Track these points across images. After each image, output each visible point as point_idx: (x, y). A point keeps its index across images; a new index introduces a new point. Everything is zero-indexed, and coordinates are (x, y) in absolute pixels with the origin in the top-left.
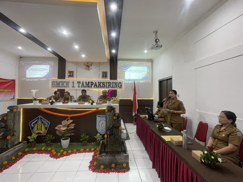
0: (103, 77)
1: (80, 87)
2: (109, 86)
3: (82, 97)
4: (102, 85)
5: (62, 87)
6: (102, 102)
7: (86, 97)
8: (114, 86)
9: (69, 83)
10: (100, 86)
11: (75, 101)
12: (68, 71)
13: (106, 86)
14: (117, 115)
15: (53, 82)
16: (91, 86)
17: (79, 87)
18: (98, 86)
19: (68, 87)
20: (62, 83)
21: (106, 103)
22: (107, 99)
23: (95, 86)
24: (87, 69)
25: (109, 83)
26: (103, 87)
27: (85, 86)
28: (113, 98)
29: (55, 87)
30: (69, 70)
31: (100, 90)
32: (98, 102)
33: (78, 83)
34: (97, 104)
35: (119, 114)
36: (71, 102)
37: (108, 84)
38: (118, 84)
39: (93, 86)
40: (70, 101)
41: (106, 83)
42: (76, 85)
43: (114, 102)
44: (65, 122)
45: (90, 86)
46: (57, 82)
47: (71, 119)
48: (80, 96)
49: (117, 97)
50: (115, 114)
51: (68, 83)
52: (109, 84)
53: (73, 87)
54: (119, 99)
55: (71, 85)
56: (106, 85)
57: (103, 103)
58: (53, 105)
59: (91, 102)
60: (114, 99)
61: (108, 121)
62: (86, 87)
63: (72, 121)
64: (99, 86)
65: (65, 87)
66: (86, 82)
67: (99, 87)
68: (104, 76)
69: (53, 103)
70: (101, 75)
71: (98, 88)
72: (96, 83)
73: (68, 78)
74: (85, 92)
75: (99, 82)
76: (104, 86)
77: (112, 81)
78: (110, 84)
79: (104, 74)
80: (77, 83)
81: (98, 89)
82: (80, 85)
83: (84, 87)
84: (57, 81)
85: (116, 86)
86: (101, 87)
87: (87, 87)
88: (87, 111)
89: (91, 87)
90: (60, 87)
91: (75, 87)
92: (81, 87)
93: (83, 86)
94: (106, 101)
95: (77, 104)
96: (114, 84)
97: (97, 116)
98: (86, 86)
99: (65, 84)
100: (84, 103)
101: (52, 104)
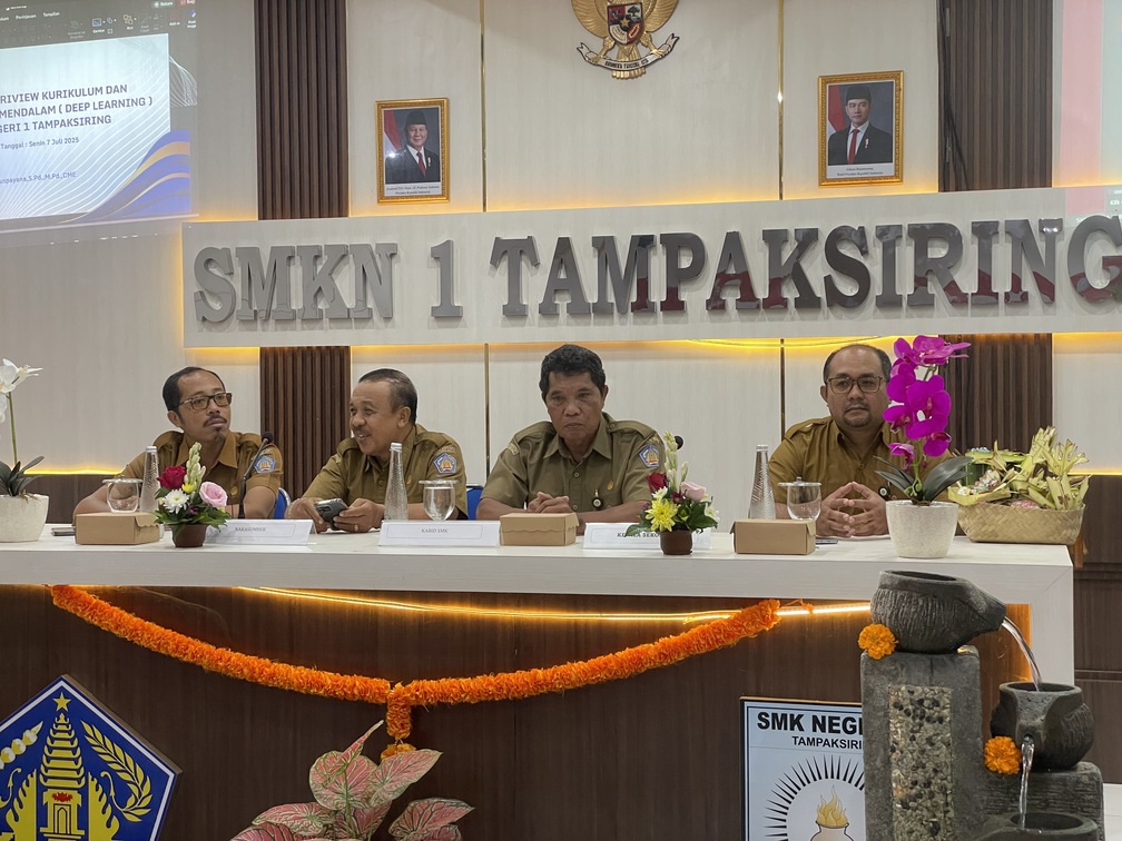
0: (836, 152)
1: (533, 313)
2: (920, 282)
3: (555, 446)
4: (828, 280)
5: (313, 320)
6: (811, 521)
7: (601, 445)
8: (1001, 285)
9: (396, 267)
10: (790, 293)
11: (469, 508)
12: (381, 105)
13: (877, 289)
14: (1033, 715)
15: (207, 260)
16: (672, 292)
17: (514, 311)
18: (762, 292)
19: (388, 319)
20: (309, 276)
21: (878, 528)
22: (895, 481)
23: (731, 297)
24: (613, 55)
25: (923, 235)
26: (836, 298)
27: (593, 298)
28: (978, 455)
29: (234, 321)
30: (388, 97)
31: (791, 346)
32: (768, 516)
33: (504, 265)
34: (746, 537)
35: (1063, 705)
36: (412, 517)
37: (906, 254)
38: (1062, 247)
39: (696, 295)
40: (403, 497)
41: (888, 235)
42: (482, 288)
43: (1001, 518)
44: (343, 769)
45: (658, 294)
46: (250, 255)
47: (418, 741)
48: (522, 442)
49: (1041, 437)
50: (1006, 697)
51: (376, 265)
52: (920, 252)
53: (447, 313)
54: (1075, 483)
55: (415, 286)
56: (875, 267)
57: (828, 531)
58: (207, 549)
59: (662, 512)
60: (991, 476)
61: (898, 792)
62: (602, 310)
63: (427, 759)
64: (775, 284)
65: (344, 318)
66: (604, 246)
67: (775, 302)
68: (858, 137)
69: (210, 530)
70: (807, 131)
71: (764, 321)
72: (733, 243)
73: (381, 197)
74: (584, 381)
75: (774, 239)
76: (848, 288)
77: (968, 208)
78: (938, 251)
79: (853, 108)
80: (495, 261)
81: (769, 335)
82: (535, 285)
83: (579, 310)
84: (254, 252)
85: (1029, 285)
86: (807, 302)
87: (622, 312)
88: (610, 640)
89: (673, 305)
90: (287, 320)
91: (466, 314)
92: (548, 310)
93: (563, 302)
94: (874, 498)
95: (480, 539)
96: (1002, 252)
97: (753, 711)
98: (611, 299)
99: (345, 283)
100: (580, 532)
101: (198, 544)
